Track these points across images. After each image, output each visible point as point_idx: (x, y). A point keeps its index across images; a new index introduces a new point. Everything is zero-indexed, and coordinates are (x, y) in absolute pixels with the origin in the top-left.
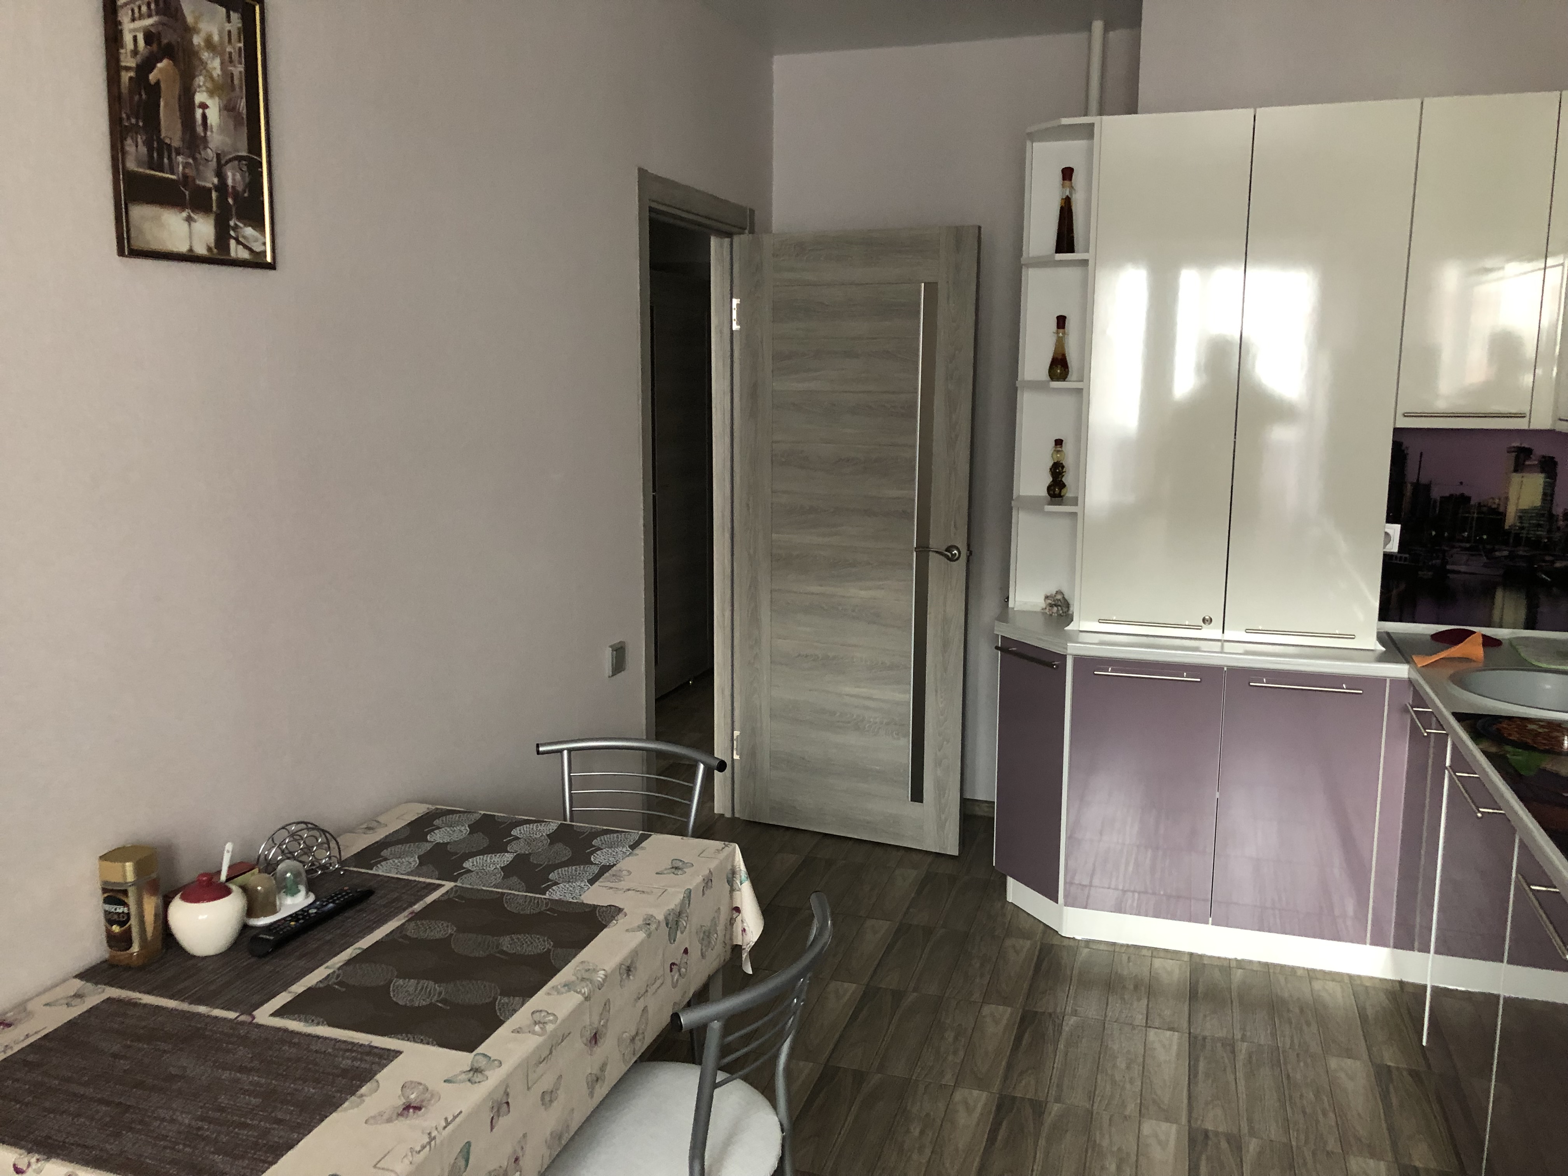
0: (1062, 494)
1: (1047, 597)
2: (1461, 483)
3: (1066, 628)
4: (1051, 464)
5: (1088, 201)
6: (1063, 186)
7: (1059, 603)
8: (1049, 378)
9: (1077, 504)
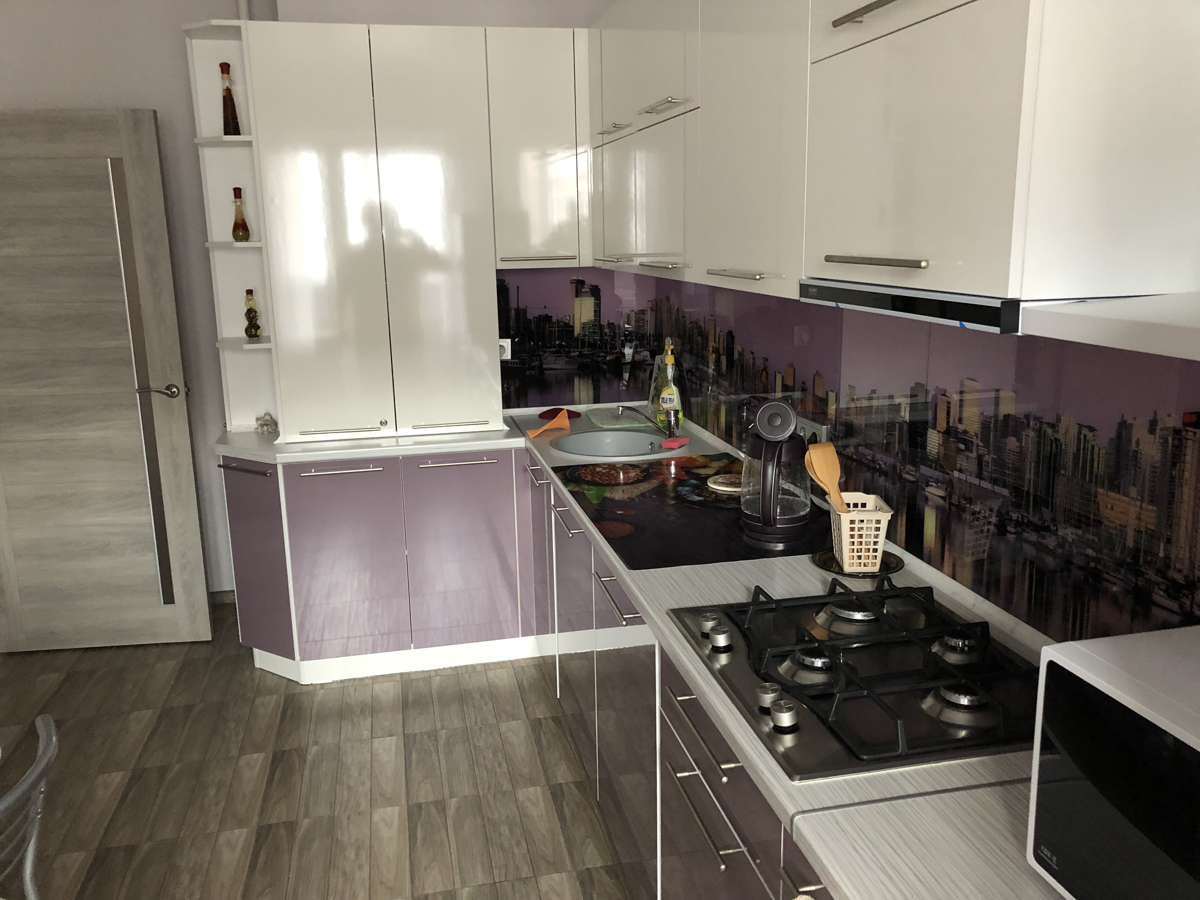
0: (258, 334)
1: (258, 419)
2: (545, 307)
3: (275, 443)
4: (246, 310)
5: (246, 91)
6: (223, 78)
7: (268, 423)
8: (233, 239)
9: (269, 342)
